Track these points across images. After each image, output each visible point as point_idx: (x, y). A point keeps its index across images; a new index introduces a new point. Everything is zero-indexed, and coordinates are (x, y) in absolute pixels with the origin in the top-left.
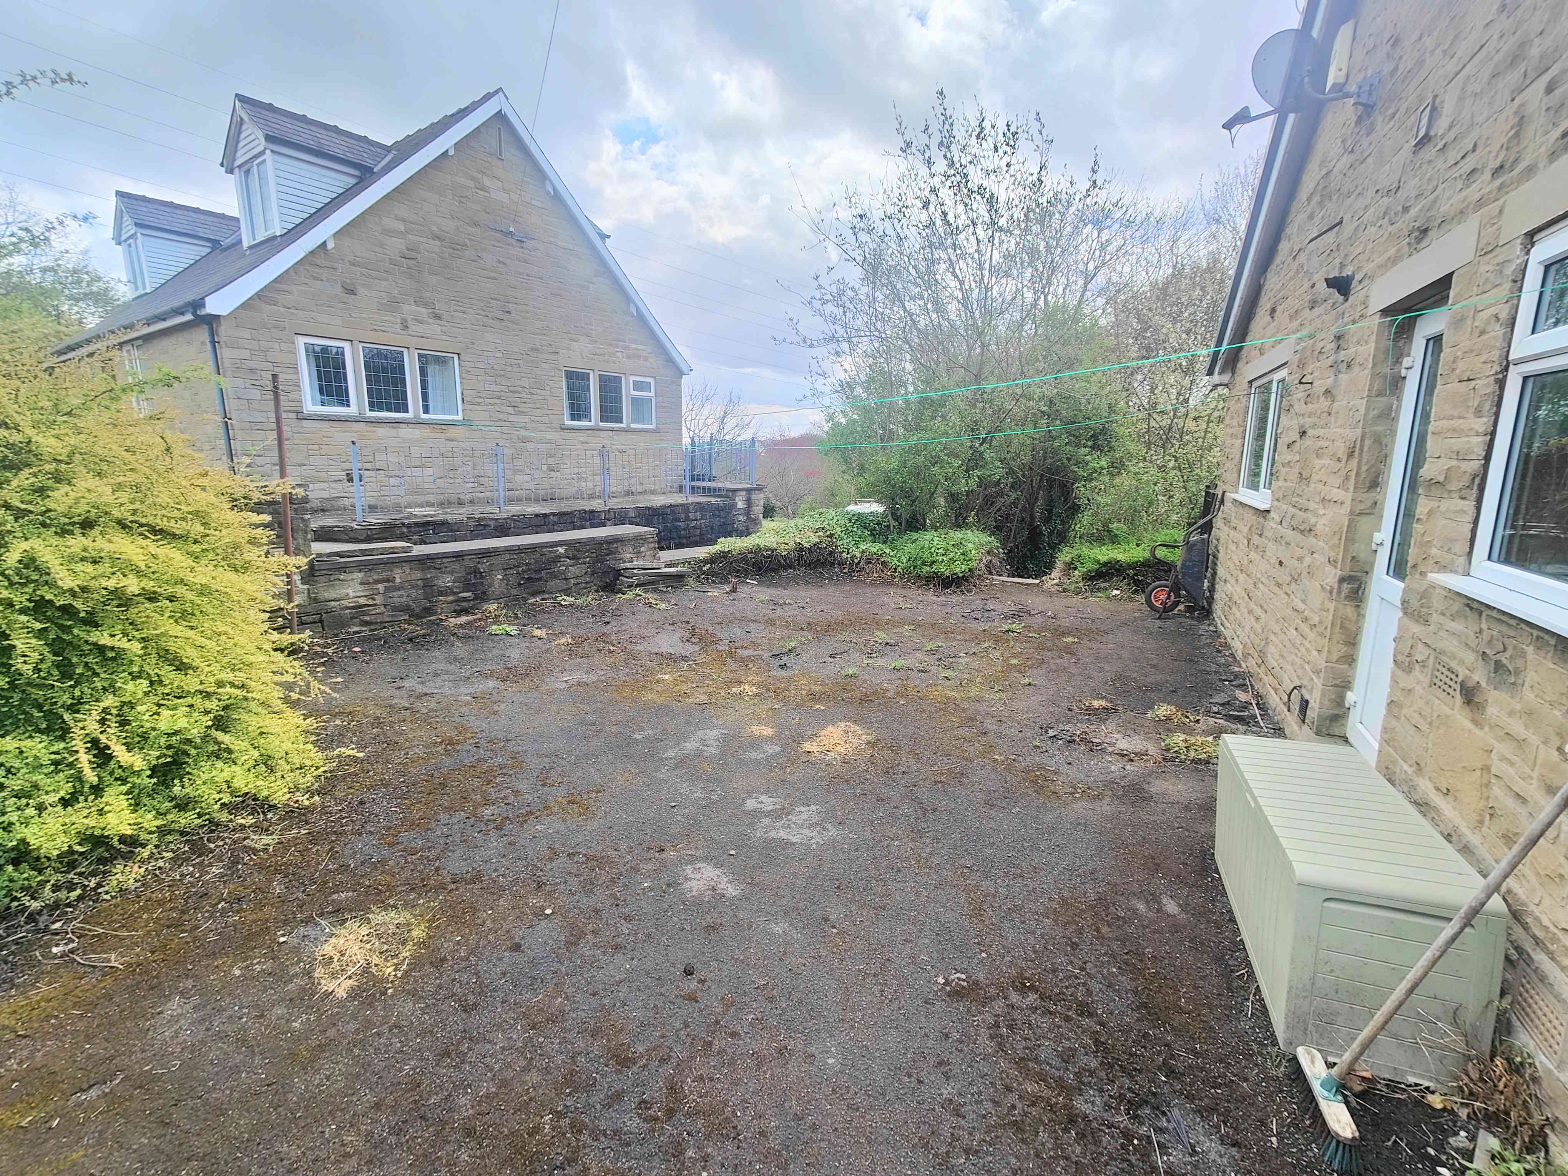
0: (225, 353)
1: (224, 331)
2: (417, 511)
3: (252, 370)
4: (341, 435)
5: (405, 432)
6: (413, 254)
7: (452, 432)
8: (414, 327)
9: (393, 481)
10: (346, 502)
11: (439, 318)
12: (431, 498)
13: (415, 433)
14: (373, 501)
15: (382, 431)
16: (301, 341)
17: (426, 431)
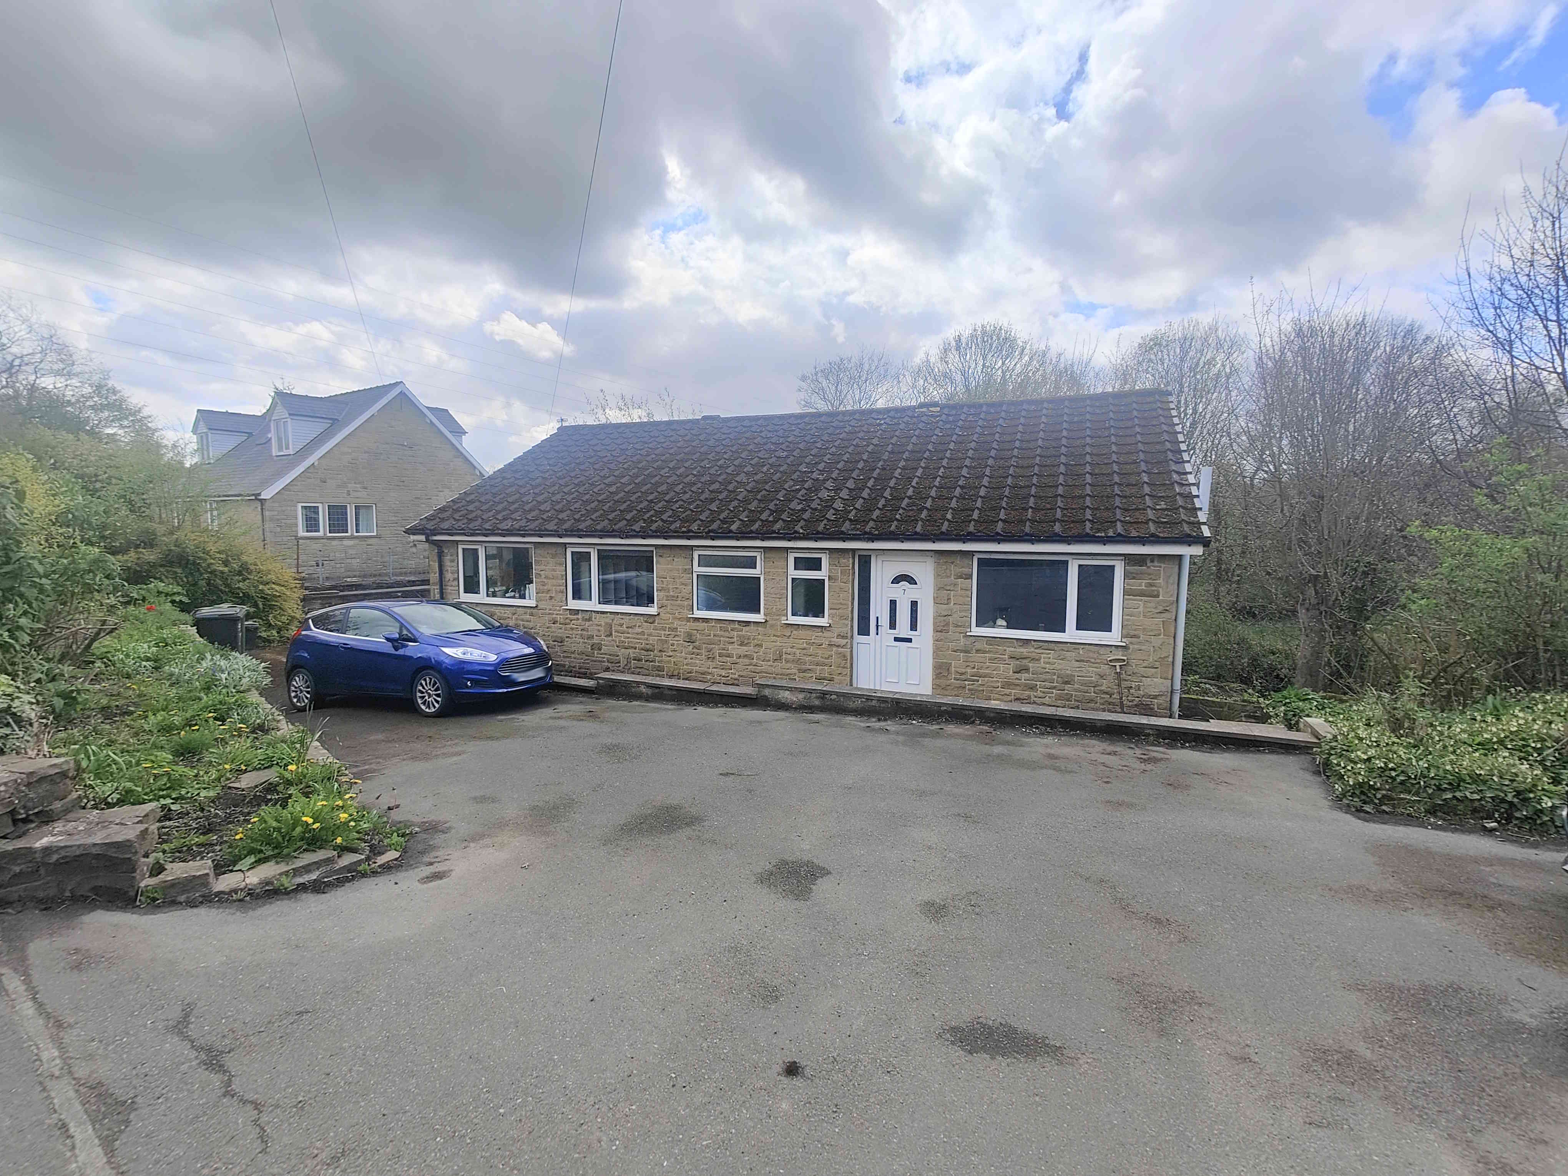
0: (267, 513)
1: (267, 505)
2: (349, 580)
3: (278, 520)
4: (316, 546)
5: (346, 543)
6: (354, 461)
7: (370, 541)
8: (353, 494)
9: (338, 566)
10: (316, 576)
11: (366, 488)
12: (357, 573)
13: (350, 543)
14: (328, 575)
15: (334, 543)
16: (300, 505)
17: (356, 541)
